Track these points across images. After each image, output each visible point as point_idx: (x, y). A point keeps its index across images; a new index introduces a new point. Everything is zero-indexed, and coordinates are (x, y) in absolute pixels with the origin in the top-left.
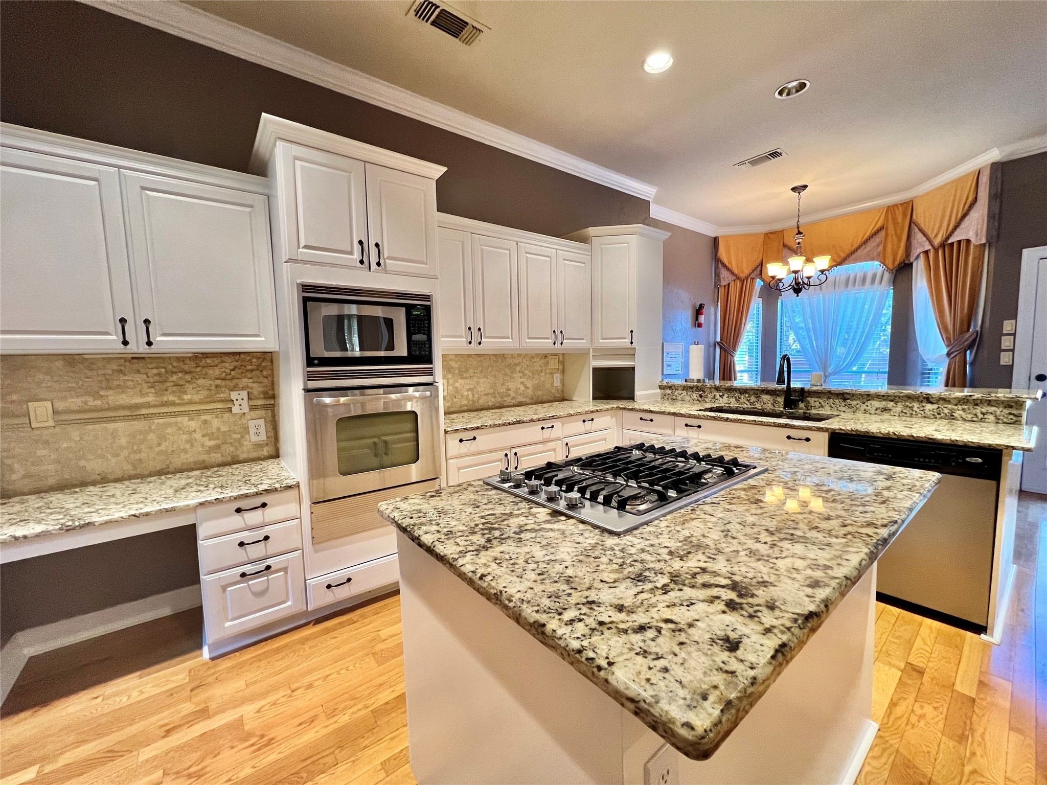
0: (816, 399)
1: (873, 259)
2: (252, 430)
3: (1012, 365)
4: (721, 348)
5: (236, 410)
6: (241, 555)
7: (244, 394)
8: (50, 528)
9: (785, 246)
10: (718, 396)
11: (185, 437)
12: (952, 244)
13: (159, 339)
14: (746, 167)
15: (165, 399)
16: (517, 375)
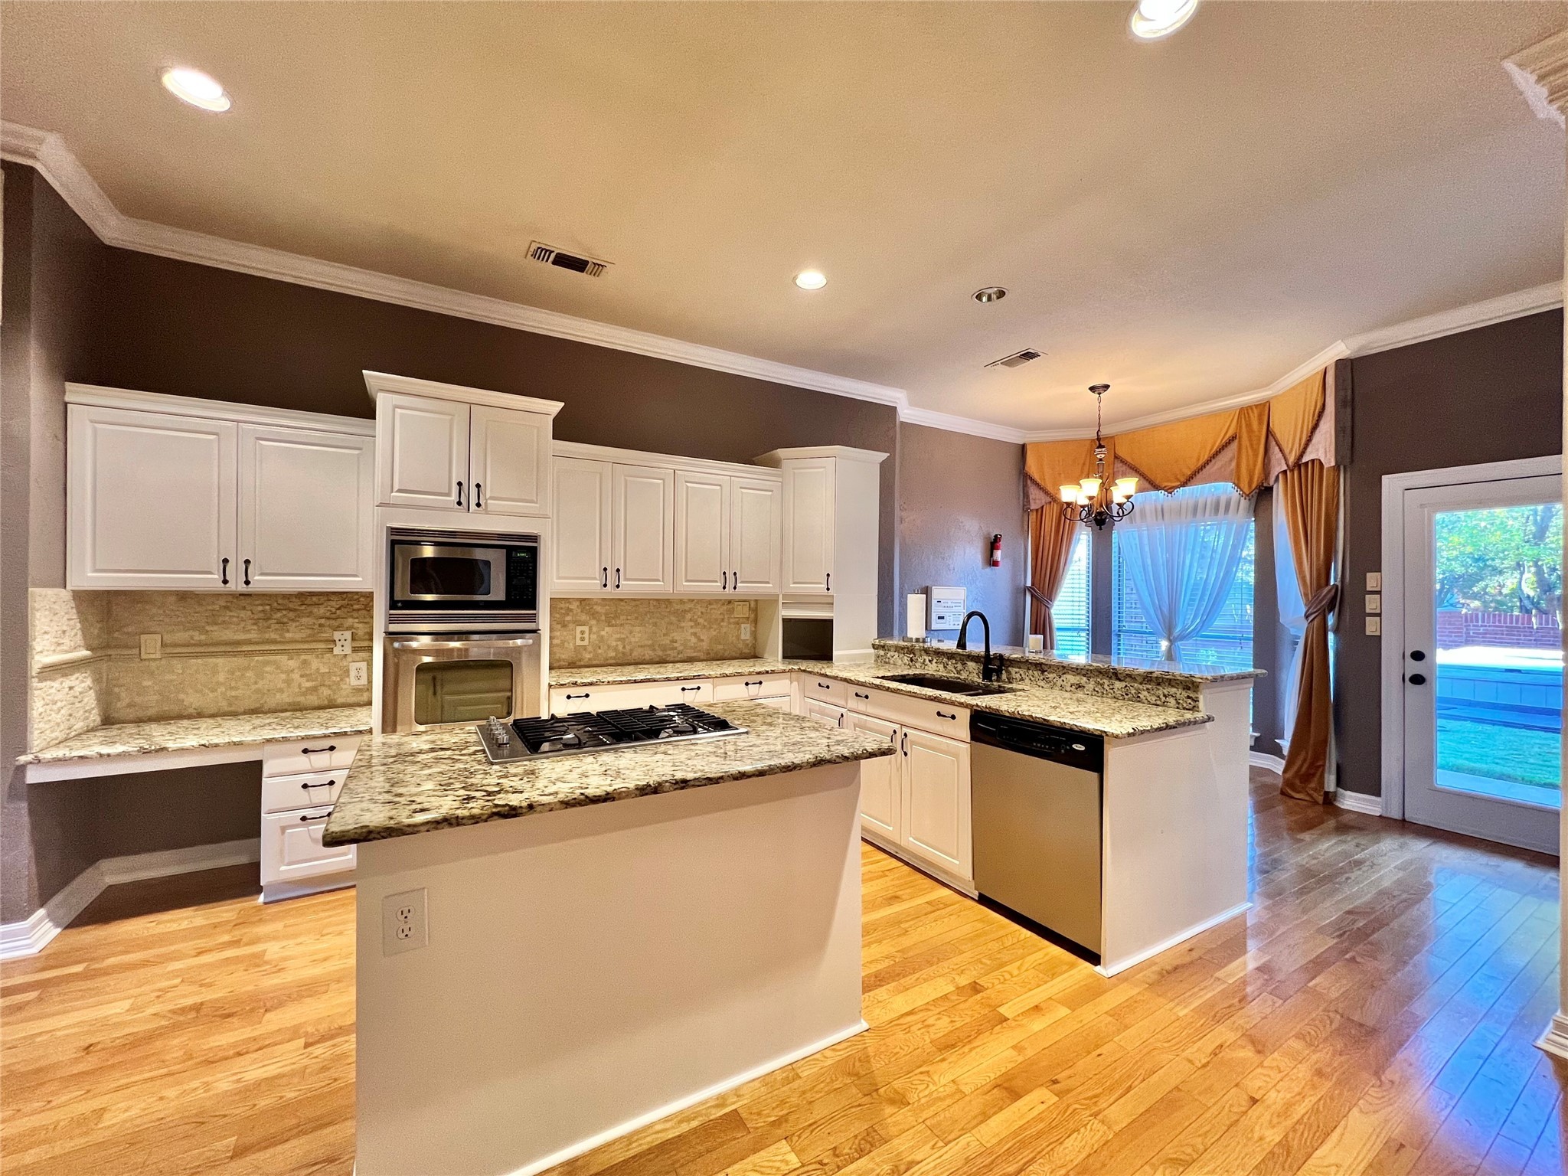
0: (1017, 670)
1: (1225, 480)
2: (353, 673)
3: (1380, 636)
4: (1032, 596)
5: (337, 650)
6: (304, 797)
7: (348, 635)
8: (131, 749)
9: (1116, 457)
10: (927, 662)
11: (283, 676)
12: (1307, 463)
13: (257, 578)
14: (1000, 368)
15: (267, 636)
16: (687, 624)
